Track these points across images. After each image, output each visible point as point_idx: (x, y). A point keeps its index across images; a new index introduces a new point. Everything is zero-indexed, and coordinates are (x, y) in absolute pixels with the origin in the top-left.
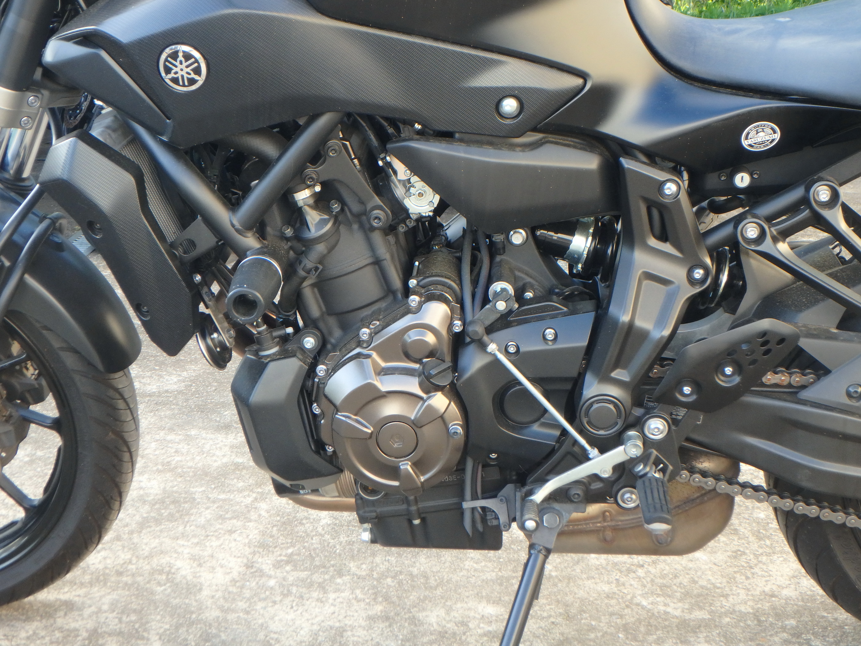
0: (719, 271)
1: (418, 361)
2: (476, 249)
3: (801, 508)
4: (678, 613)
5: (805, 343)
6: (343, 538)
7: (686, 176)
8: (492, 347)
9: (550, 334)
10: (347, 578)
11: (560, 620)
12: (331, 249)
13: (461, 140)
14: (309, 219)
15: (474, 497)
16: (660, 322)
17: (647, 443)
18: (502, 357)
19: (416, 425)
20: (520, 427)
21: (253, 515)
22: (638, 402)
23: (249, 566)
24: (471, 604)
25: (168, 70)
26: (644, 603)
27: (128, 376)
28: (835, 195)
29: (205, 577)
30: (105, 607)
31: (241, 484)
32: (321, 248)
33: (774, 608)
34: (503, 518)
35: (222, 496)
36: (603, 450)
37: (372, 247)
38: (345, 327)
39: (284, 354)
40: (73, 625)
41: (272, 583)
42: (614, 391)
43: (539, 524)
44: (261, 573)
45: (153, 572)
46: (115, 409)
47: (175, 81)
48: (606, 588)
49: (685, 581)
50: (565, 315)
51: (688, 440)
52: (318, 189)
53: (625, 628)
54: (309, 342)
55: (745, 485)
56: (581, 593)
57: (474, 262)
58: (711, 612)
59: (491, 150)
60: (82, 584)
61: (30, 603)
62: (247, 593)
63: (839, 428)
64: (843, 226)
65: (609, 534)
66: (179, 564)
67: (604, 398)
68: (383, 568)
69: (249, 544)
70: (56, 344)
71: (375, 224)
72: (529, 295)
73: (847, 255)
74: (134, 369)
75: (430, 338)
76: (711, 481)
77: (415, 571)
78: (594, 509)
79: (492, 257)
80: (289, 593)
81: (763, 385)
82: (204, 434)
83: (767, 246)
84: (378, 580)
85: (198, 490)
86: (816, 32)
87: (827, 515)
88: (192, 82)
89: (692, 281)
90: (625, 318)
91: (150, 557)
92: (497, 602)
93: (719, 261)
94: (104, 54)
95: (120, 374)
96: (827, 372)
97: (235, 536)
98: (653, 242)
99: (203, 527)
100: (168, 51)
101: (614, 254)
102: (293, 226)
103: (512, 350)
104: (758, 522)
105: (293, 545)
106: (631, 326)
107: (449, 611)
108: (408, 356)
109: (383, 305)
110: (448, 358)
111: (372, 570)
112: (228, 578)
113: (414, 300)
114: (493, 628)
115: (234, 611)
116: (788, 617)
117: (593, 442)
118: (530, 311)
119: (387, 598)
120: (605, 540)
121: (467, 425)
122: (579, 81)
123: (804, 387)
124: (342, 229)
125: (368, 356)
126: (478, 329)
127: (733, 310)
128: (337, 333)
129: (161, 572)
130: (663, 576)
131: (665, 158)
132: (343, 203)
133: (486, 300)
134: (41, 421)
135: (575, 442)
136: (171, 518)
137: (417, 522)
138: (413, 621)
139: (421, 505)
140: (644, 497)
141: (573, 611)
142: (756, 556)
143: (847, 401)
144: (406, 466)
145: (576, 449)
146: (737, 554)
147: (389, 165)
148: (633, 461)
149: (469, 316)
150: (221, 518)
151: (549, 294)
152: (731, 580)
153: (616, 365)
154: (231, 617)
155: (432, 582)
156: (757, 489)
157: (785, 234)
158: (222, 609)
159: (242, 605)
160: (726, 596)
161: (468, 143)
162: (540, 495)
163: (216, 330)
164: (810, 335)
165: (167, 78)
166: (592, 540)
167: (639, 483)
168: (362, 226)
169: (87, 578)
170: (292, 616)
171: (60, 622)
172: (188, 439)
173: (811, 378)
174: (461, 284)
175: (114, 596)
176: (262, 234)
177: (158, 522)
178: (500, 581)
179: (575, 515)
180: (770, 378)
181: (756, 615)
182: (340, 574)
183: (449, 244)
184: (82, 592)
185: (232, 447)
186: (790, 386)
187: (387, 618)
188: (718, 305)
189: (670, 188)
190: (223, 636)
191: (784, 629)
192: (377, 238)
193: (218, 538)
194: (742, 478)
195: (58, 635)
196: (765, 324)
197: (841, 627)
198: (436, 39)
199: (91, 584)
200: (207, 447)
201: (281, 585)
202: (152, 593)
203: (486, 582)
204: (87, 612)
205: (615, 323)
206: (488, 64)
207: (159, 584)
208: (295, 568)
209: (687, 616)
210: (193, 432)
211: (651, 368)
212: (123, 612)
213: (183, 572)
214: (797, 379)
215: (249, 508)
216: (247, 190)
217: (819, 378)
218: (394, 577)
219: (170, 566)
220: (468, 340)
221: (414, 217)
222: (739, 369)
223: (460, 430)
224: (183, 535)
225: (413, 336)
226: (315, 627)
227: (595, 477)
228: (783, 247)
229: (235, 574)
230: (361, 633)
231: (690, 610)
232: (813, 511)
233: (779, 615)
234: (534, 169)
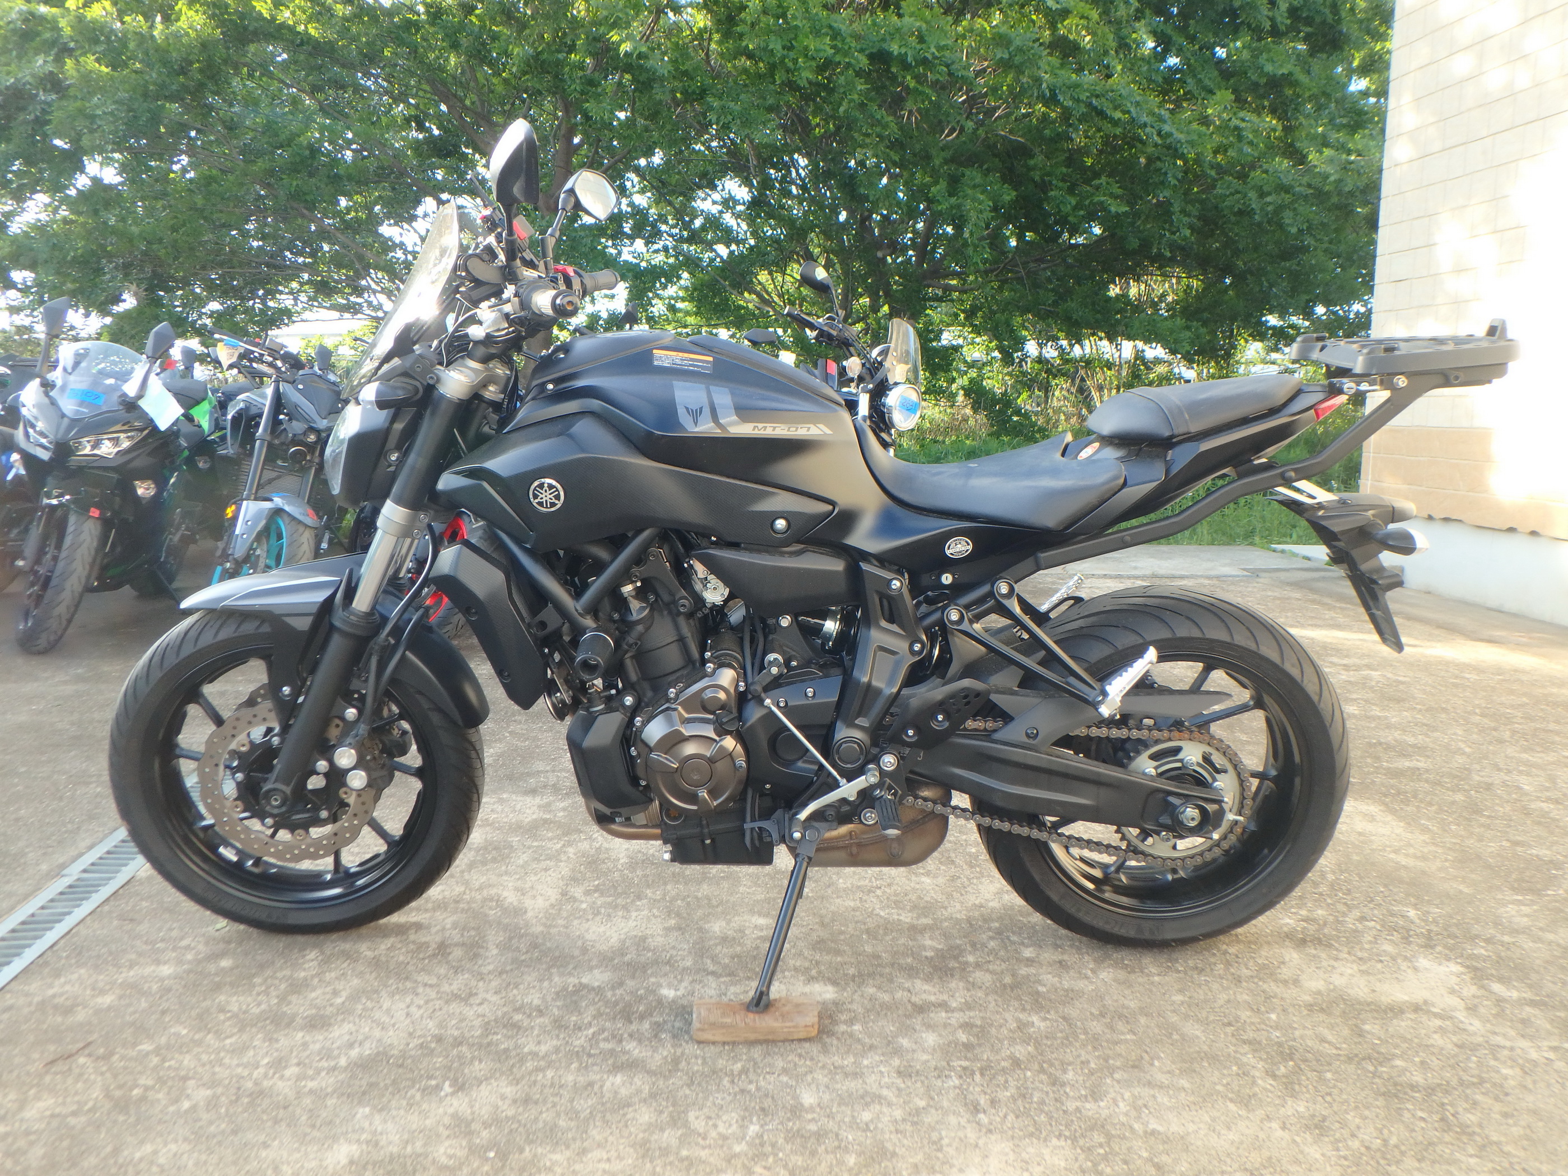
0: (933, 647)
1: (713, 713)
2: (753, 631)
3: (997, 824)
4: (908, 920)
5: (994, 697)
6: (639, 873)
7: (906, 576)
8: (768, 702)
9: (810, 692)
10: (645, 901)
11: (816, 927)
12: (647, 629)
13: (745, 549)
14: (631, 606)
15: (753, 820)
16: (890, 682)
17: (882, 773)
18: (774, 709)
19: (711, 761)
20: (789, 763)
21: (563, 858)
22: (875, 742)
23: (564, 894)
24: (746, 917)
25: (535, 497)
26: (882, 914)
27: (478, 731)
28: (1012, 589)
29: (528, 903)
30: (448, 926)
31: (550, 834)
32: (640, 628)
33: (982, 915)
34: (775, 836)
35: (535, 844)
36: (849, 781)
37: (677, 627)
38: (655, 689)
39: (609, 710)
40: (423, 940)
41: (584, 906)
42: (858, 734)
43: (803, 836)
44: (574, 899)
45: (485, 900)
46: (469, 758)
47: (540, 504)
48: (852, 904)
49: (914, 898)
50: (821, 678)
51: (912, 772)
52: (639, 584)
53: (868, 932)
54: (629, 700)
55: (955, 808)
56: (833, 908)
57: (753, 641)
58: (934, 919)
59: (768, 557)
60: (426, 911)
61: (386, 925)
62: (565, 914)
63: (1021, 760)
64: (1017, 610)
65: (854, 850)
66: (505, 894)
67: (851, 740)
68: (673, 893)
69: (562, 878)
70: (426, 705)
71: (682, 610)
72: (794, 663)
73: (1026, 636)
74: (482, 727)
75: (722, 695)
76: (930, 804)
77: (700, 895)
78: (844, 829)
79: (766, 637)
80: (599, 913)
81: (965, 729)
82: (514, 797)
83: (965, 626)
84: (671, 902)
85: (514, 839)
86: (995, 474)
87: (1016, 829)
88: (553, 505)
89: (912, 652)
90: (865, 679)
91: (480, 889)
92: (767, 915)
93: (932, 639)
94: (485, 485)
95: (473, 730)
96: (1012, 719)
97: (550, 872)
98: (884, 624)
99: (522, 867)
100: (536, 483)
101: (856, 634)
102: (619, 612)
103: (782, 705)
104: (970, 855)
105: (598, 878)
106: (869, 685)
107: (729, 922)
108: (706, 710)
109: (685, 672)
110: (735, 711)
111: (665, 895)
112: (547, 903)
113: (710, 666)
114: (764, 933)
115: (555, 926)
116: (993, 921)
117: (843, 773)
118: (792, 676)
119: (678, 915)
120: (852, 855)
121: (748, 761)
122: (828, 508)
123: (995, 731)
124: (656, 613)
125: (675, 709)
126: (758, 688)
127: (943, 677)
128: (649, 694)
129: (491, 900)
130: (896, 895)
131: (890, 563)
132: (657, 595)
133: (762, 667)
134: (406, 770)
135: (830, 774)
136: (494, 860)
137: (708, 842)
138: (700, 930)
139: (712, 828)
140: (881, 815)
141: (826, 920)
142: (969, 879)
143: (1026, 740)
144: (703, 794)
145: (830, 780)
146: (953, 879)
147: (691, 566)
148: (872, 787)
149: (750, 680)
150: (538, 860)
151: (808, 663)
152: (949, 896)
153: (858, 715)
154: (553, 931)
155: (714, 902)
156: (964, 810)
157: (978, 618)
158: (545, 925)
159: (561, 922)
160: (946, 908)
161: (751, 551)
162: (803, 815)
163: (559, 691)
164: (998, 692)
165: (535, 502)
166: (842, 855)
167: (877, 803)
168: (670, 613)
169: (430, 906)
170: (602, 929)
171: (412, 937)
172: (501, 801)
173: (1000, 724)
174: (744, 657)
175: (454, 918)
176: (596, 617)
177: (484, 863)
178: (768, 900)
179: (829, 835)
180: (970, 724)
181: (969, 921)
182: (639, 898)
183: (731, 628)
184: (428, 915)
185: (539, 807)
186: (985, 730)
187: (680, 929)
188: (932, 674)
189: (896, 584)
190: (548, 945)
191: (990, 929)
192: (682, 621)
193: (536, 874)
194: (953, 803)
195: (412, 946)
196: (967, 683)
197: (1033, 927)
198: (728, 477)
199: (434, 910)
200: (518, 807)
201: (591, 908)
202: (486, 915)
203: (758, 901)
204: (434, 930)
205: (858, 683)
206: (763, 496)
207: (491, 908)
208: (602, 895)
209: (915, 922)
210: (505, 796)
211: (883, 717)
212: (464, 929)
213: (509, 900)
214: (990, 725)
215: (559, 852)
216: (585, 586)
217: (1006, 723)
218: (683, 900)
219: (499, 896)
220: (750, 696)
221: (709, 605)
222: (948, 716)
223: (744, 764)
224: (506, 873)
225: (709, 694)
226: (623, 937)
227: (844, 801)
228: (977, 626)
229: (553, 900)
230: (660, 939)
231: (918, 918)
232: (1006, 826)
233: (987, 919)
234: (799, 569)
